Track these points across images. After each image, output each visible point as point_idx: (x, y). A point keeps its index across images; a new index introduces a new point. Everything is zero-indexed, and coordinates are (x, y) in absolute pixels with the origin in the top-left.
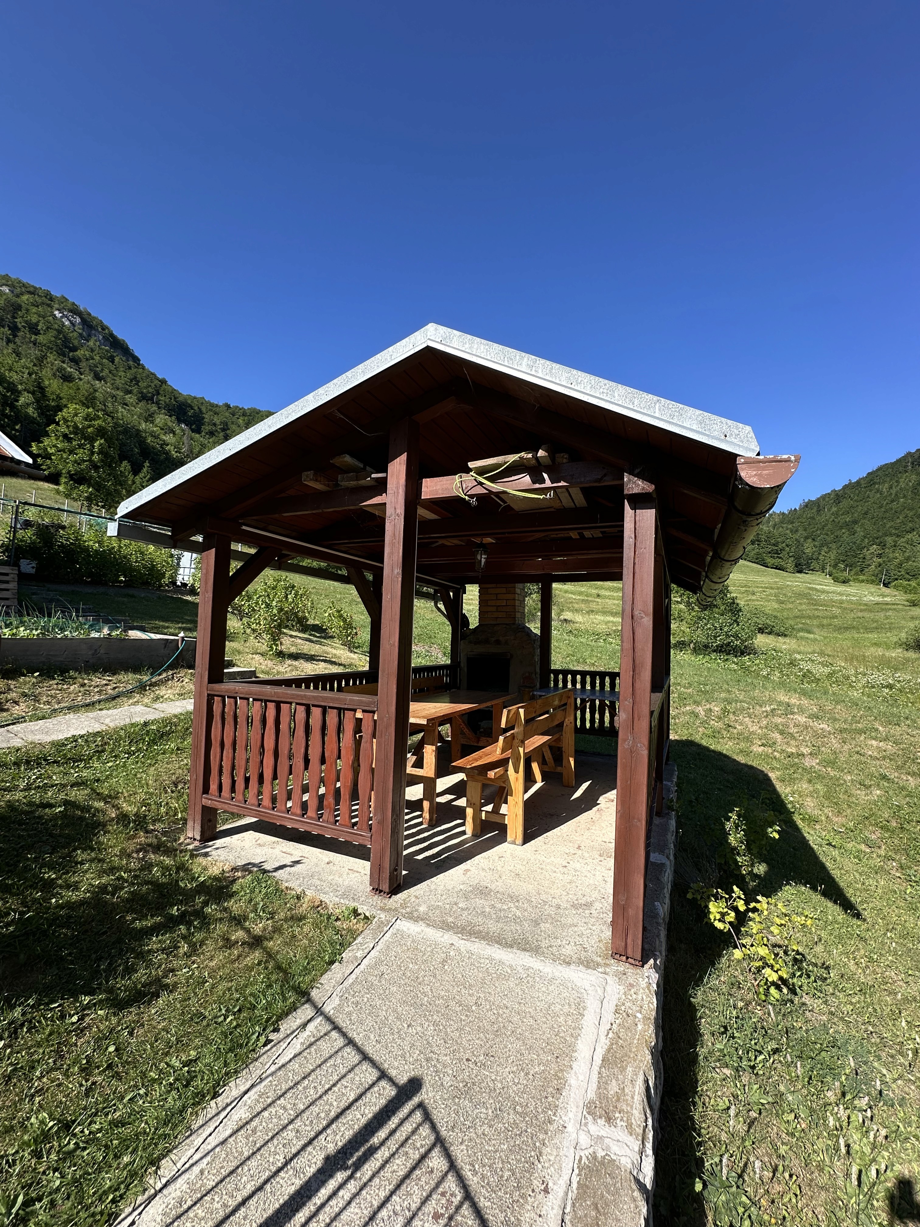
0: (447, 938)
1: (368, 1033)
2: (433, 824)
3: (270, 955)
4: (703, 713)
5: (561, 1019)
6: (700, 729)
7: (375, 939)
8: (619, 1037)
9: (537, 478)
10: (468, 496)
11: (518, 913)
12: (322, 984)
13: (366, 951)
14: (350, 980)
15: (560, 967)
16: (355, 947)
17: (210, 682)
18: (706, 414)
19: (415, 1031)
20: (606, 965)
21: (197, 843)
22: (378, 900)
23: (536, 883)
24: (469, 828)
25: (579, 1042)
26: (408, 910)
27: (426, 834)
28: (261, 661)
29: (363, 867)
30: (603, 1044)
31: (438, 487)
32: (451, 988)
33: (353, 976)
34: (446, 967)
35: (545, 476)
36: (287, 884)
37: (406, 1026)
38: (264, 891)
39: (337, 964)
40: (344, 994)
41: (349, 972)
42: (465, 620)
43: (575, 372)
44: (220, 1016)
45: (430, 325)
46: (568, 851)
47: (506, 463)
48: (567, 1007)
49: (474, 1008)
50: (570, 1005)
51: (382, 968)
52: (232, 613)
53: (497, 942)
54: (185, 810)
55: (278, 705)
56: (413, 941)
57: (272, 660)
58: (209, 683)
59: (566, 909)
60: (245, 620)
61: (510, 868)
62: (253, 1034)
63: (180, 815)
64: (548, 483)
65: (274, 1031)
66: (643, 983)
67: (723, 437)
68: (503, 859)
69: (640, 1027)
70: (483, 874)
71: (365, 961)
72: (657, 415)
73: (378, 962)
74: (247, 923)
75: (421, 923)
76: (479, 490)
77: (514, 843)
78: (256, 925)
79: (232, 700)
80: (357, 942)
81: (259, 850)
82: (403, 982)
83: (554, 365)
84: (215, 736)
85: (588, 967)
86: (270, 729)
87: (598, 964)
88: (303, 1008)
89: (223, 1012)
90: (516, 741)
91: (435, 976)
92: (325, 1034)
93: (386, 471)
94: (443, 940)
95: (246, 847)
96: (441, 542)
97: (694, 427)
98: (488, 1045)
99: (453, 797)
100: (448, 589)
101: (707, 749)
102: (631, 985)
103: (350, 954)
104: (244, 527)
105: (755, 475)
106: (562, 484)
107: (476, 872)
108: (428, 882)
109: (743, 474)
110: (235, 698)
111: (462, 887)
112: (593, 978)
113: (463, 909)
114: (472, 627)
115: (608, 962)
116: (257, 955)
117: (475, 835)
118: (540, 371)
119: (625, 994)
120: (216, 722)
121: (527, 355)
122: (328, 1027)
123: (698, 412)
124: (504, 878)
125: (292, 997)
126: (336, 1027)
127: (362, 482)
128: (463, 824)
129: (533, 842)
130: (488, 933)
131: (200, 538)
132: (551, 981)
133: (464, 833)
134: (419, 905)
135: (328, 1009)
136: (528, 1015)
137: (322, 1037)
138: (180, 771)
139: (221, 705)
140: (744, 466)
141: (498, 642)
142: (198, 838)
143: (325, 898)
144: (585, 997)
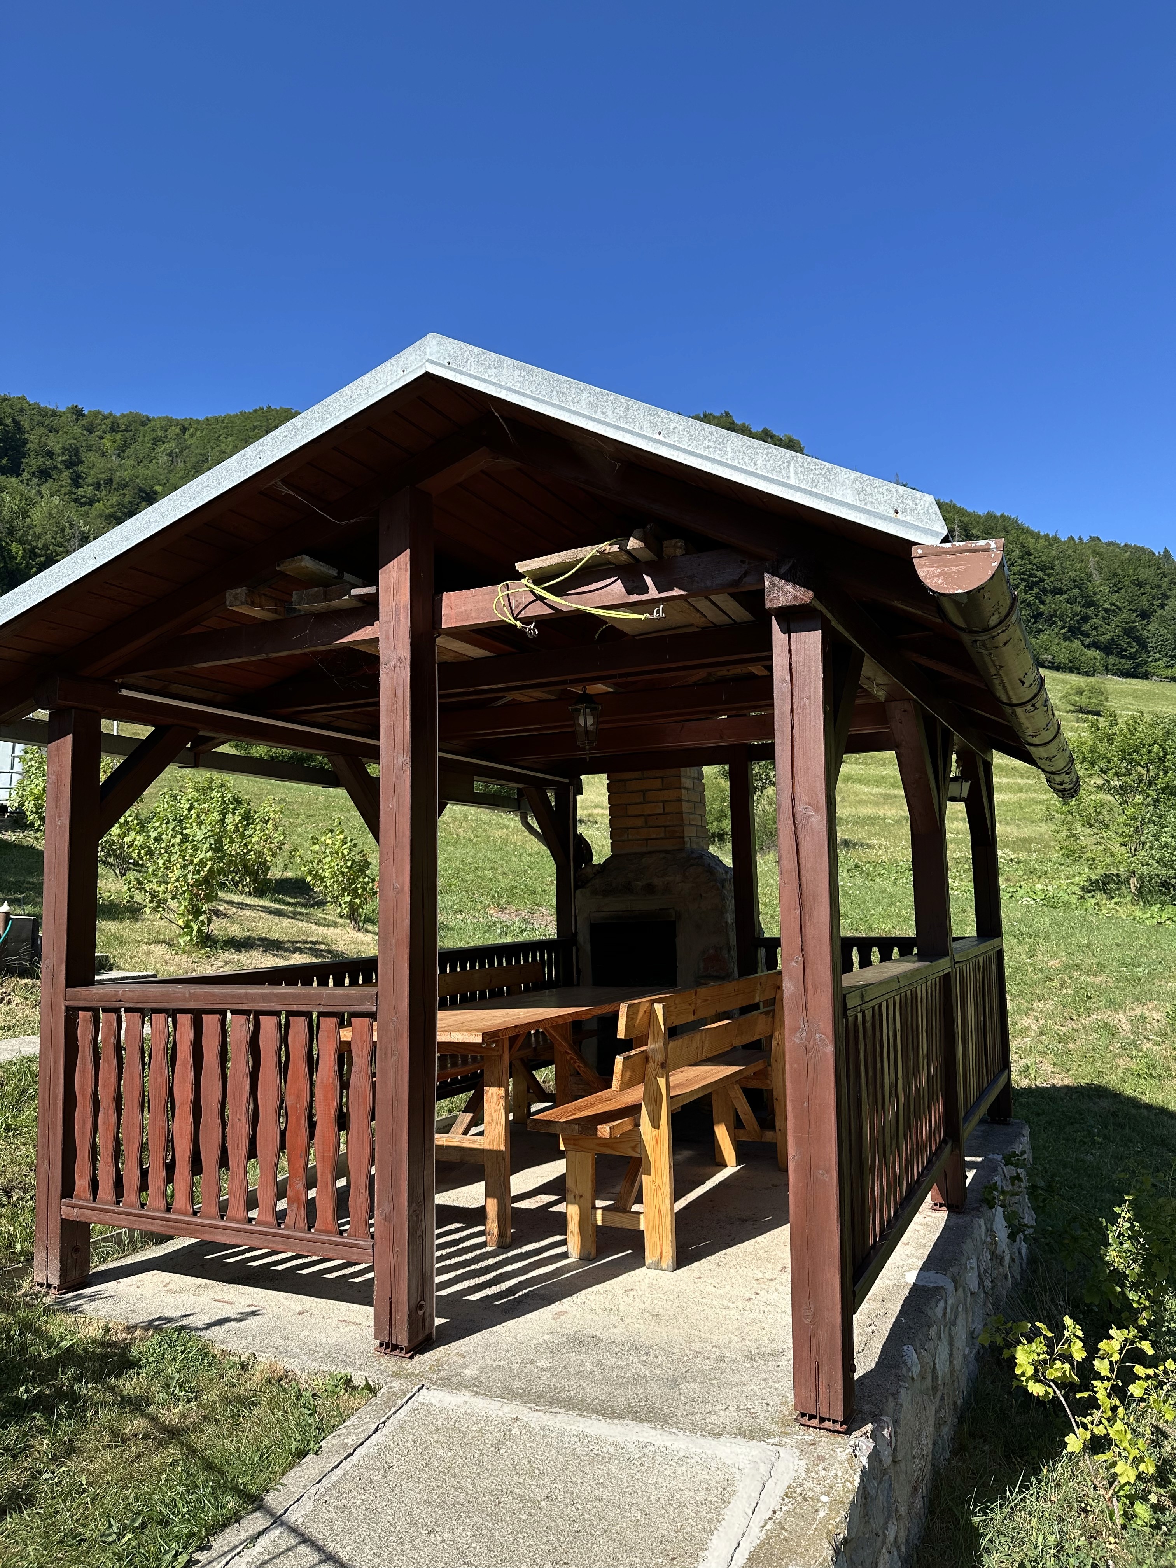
0: (509, 1410)
1: (362, 1545)
2: (504, 1245)
3: (192, 1451)
4: (1127, 1026)
5: (690, 1511)
6: (1120, 1062)
7: (380, 1418)
8: (783, 1528)
9: (635, 586)
10: (520, 620)
11: (645, 1371)
12: (282, 1484)
13: (363, 1436)
14: (334, 1477)
15: (702, 1441)
16: (344, 1431)
17: (70, 983)
18: (865, 477)
19: (439, 1539)
20: (785, 1434)
21: (54, 1294)
22: (390, 1363)
23: (687, 1327)
24: (574, 1247)
25: (714, 1537)
26: (443, 1374)
27: (491, 1261)
28: (168, 957)
29: (363, 1315)
30: (756, 1535)
31: (470, 607)
32: (507, 1479)
33: (339, 1471)
34: (502, 1451)
35: (648, 580)
36: (222, 1347)
37: (425, 1532)
38: (180, 1357)
39: (311, 1456)
40: (321, 1495)
41: (332, 1466)
42: (584, 849)
43: (663, 413)
44: (110, 1535)
45: (430, 335)
46: (760, 1275)
47: (579, 561)
48: (703, 1493)
49: (543, 1503)
50: (708, 1490)
51: (389, 1459)
52: (106, 863)
53: (597, 1412)
54: (28, 1237)
55: (197, 1016)
56: (448, 1418)
57: (189, 953)
58: (67, 986)
59: (734, 1361)
60: (131, 875)
61: (642, 1306)
62: (166, 1552)
63: (19, 1247)
64: (653, 593)
65: (200, 1549)
66: (842, 1454)
67: (893, 515)
68: (632, 1293)
69: (822, 1514)
70: (589, 1317)
71: (361, 1450)
72: (792, 481)
73: (384, 1450)
74: (153, 1407)
75: (463, 1391)
76: (539, 609)
77: (658, 1266)
78: (169, 1410)
79: (112, 1016)
80: (348, 1423)
81: (170, 1299)
82: (424, 1475)
83: (631, 402)
84: (83, 1085)
85: (751, 1438)
86: (184, 1065)
87: (770, 1434)
88: (251, 1517)
89: (115, 1529)
90: (652, 1066)
91: (481, 1464)
92: (288, 1550)
93: (375, 582)
94: (501, 1414)
95: (147, 1295)
96: (510, 697)
97: (849, 500)
98: (560, 1550)
99: (553, 1198)
100: (544, 784)
101: (1134, 1102)
102: (821, 1459)
103: (335, 1442)
104: (124, 692)
105: (941, 574)
106: (677, 592)
107: (578, 1315)
108: (485, 1332)
109: (922, 573)
110: (117, 1011)
111: (546, 1337)
112: (755, 1452)
113: (543, 1369)
114: (597, 860)
115: (788, 1430)
116: (173, 1451)
117: (585, 1258)
118: (610, 413)
119: (807, 1471)
120: (84, 1058)
121: (588, 386)
122: (293, 1540)
123: (854, 475)
124: (628, 1321)
125: (230, 1502)
126: (306, 1540)
127: (335, 603)
128: (564, 1243)
129: (697, 1264)
130: (583, 1400)
131: (42, 714)
132: (681, 1461)
133: (565, 1255)
134: (464, 1366)
135: (294, 1517)
136: (635, 1508)
137: (282, 1553)
138: (16, 1169)
139: (91, 1026)
140: (923, 561)
141: (650, 889)
142: (56, 1282)
143: (290, 1364)
144: (738, 1477)
